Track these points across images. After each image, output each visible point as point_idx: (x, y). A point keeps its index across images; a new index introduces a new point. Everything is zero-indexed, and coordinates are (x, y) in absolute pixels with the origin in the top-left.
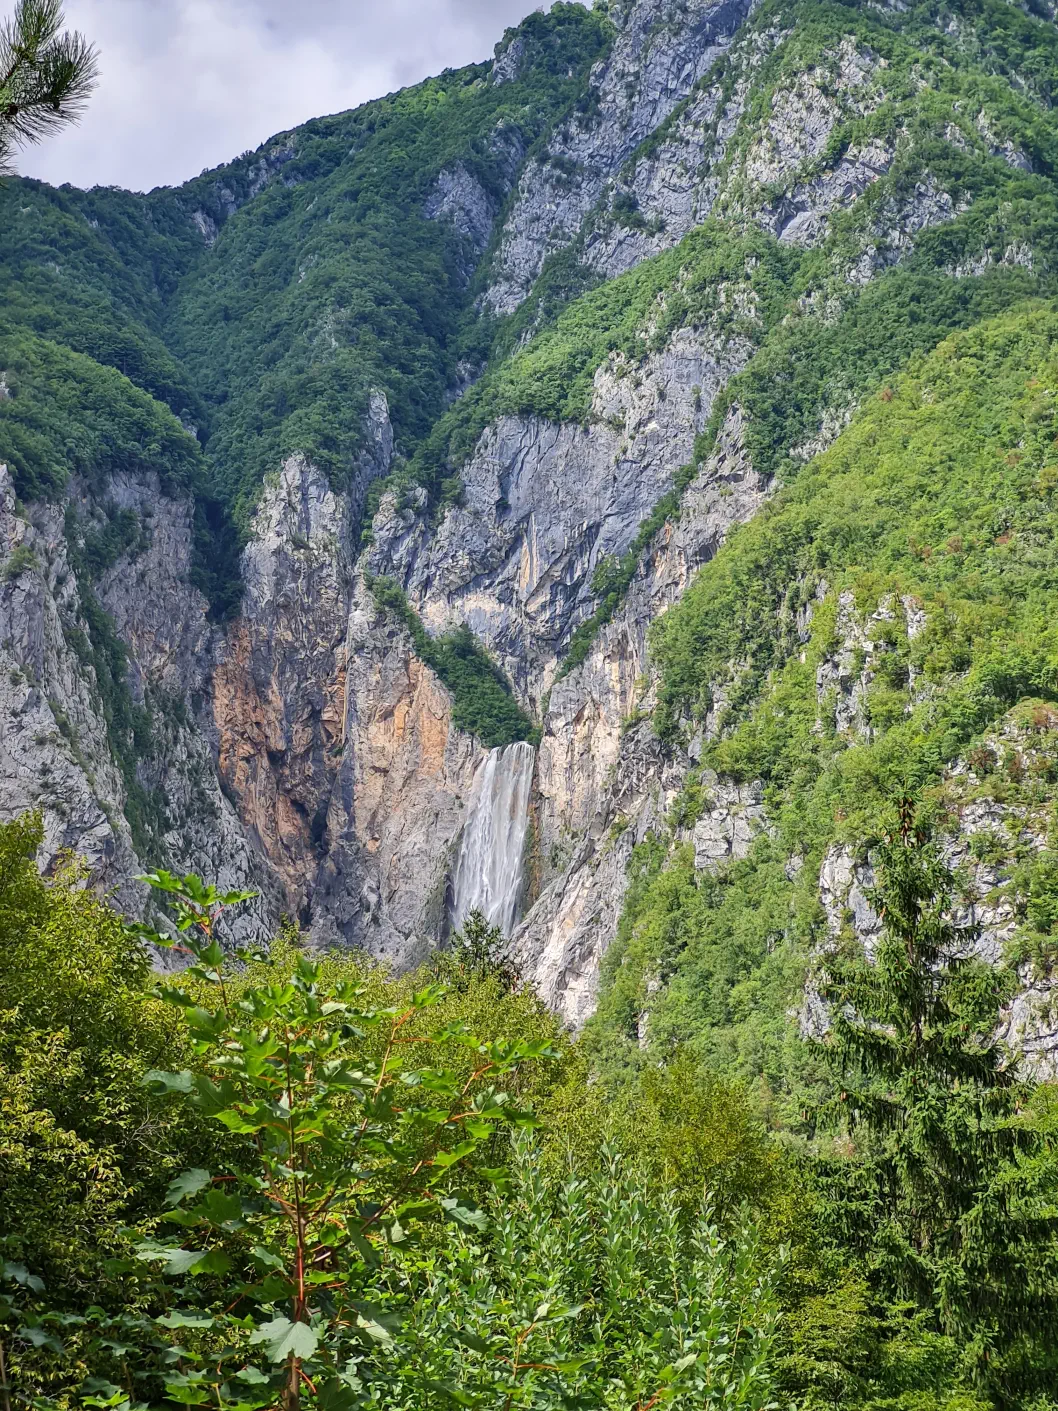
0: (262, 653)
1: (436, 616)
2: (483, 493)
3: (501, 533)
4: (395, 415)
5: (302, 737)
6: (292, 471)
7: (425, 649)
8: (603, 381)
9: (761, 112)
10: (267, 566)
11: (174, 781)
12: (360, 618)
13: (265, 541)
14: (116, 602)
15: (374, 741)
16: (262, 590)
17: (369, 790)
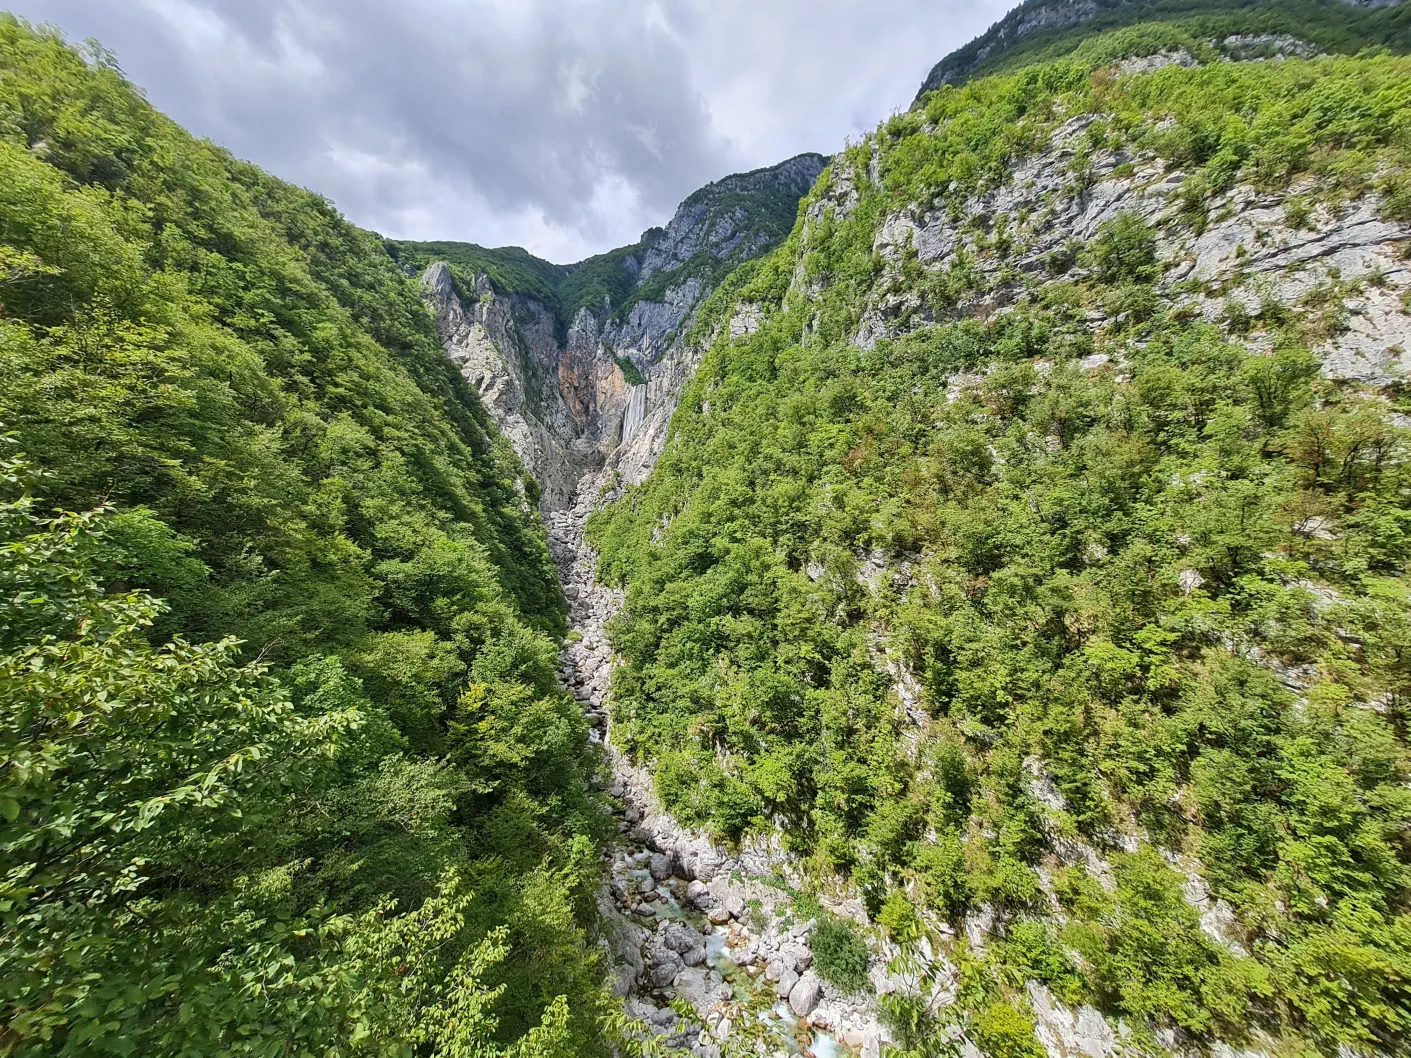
0: (573, 359)
1: (620, 353)
2: (634, 321)
3: (639, 333)
4: (612, 303)
5: (583, 383)
6: (582, 311)
7: (617, 361)
8: (668, 292)
9: (713, 225)
10: (575, 335)
11: (545, 388)
12: (600, 352)
13: (575, 329)
14: (529, 336)
15: (602, 385)
16: (573, 342)
17: (601, 398)
